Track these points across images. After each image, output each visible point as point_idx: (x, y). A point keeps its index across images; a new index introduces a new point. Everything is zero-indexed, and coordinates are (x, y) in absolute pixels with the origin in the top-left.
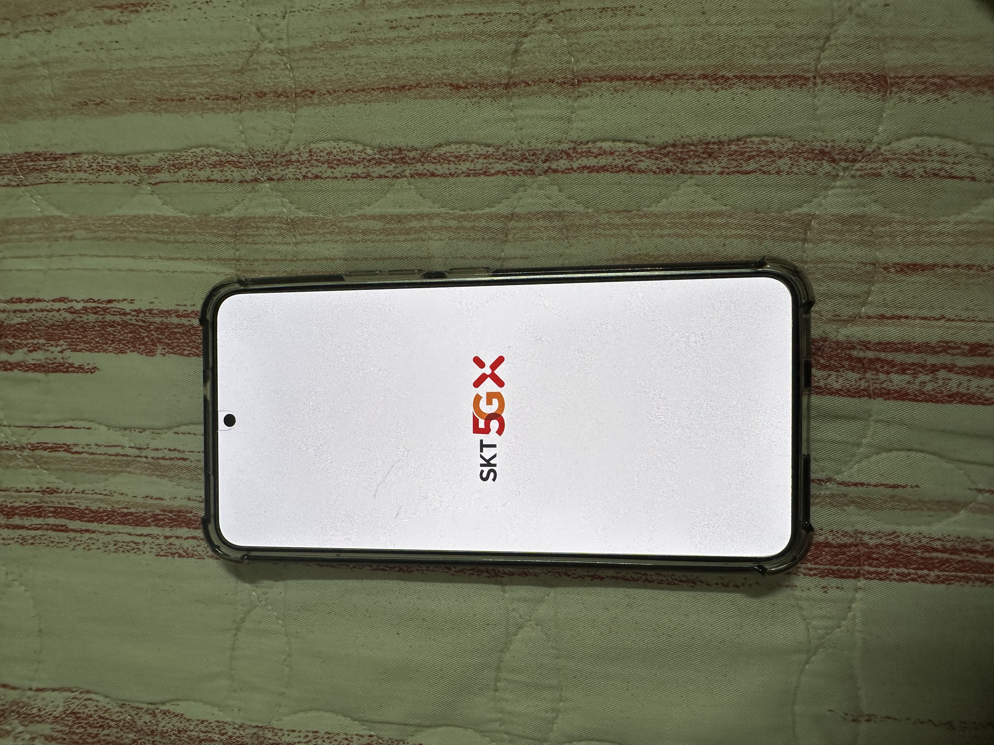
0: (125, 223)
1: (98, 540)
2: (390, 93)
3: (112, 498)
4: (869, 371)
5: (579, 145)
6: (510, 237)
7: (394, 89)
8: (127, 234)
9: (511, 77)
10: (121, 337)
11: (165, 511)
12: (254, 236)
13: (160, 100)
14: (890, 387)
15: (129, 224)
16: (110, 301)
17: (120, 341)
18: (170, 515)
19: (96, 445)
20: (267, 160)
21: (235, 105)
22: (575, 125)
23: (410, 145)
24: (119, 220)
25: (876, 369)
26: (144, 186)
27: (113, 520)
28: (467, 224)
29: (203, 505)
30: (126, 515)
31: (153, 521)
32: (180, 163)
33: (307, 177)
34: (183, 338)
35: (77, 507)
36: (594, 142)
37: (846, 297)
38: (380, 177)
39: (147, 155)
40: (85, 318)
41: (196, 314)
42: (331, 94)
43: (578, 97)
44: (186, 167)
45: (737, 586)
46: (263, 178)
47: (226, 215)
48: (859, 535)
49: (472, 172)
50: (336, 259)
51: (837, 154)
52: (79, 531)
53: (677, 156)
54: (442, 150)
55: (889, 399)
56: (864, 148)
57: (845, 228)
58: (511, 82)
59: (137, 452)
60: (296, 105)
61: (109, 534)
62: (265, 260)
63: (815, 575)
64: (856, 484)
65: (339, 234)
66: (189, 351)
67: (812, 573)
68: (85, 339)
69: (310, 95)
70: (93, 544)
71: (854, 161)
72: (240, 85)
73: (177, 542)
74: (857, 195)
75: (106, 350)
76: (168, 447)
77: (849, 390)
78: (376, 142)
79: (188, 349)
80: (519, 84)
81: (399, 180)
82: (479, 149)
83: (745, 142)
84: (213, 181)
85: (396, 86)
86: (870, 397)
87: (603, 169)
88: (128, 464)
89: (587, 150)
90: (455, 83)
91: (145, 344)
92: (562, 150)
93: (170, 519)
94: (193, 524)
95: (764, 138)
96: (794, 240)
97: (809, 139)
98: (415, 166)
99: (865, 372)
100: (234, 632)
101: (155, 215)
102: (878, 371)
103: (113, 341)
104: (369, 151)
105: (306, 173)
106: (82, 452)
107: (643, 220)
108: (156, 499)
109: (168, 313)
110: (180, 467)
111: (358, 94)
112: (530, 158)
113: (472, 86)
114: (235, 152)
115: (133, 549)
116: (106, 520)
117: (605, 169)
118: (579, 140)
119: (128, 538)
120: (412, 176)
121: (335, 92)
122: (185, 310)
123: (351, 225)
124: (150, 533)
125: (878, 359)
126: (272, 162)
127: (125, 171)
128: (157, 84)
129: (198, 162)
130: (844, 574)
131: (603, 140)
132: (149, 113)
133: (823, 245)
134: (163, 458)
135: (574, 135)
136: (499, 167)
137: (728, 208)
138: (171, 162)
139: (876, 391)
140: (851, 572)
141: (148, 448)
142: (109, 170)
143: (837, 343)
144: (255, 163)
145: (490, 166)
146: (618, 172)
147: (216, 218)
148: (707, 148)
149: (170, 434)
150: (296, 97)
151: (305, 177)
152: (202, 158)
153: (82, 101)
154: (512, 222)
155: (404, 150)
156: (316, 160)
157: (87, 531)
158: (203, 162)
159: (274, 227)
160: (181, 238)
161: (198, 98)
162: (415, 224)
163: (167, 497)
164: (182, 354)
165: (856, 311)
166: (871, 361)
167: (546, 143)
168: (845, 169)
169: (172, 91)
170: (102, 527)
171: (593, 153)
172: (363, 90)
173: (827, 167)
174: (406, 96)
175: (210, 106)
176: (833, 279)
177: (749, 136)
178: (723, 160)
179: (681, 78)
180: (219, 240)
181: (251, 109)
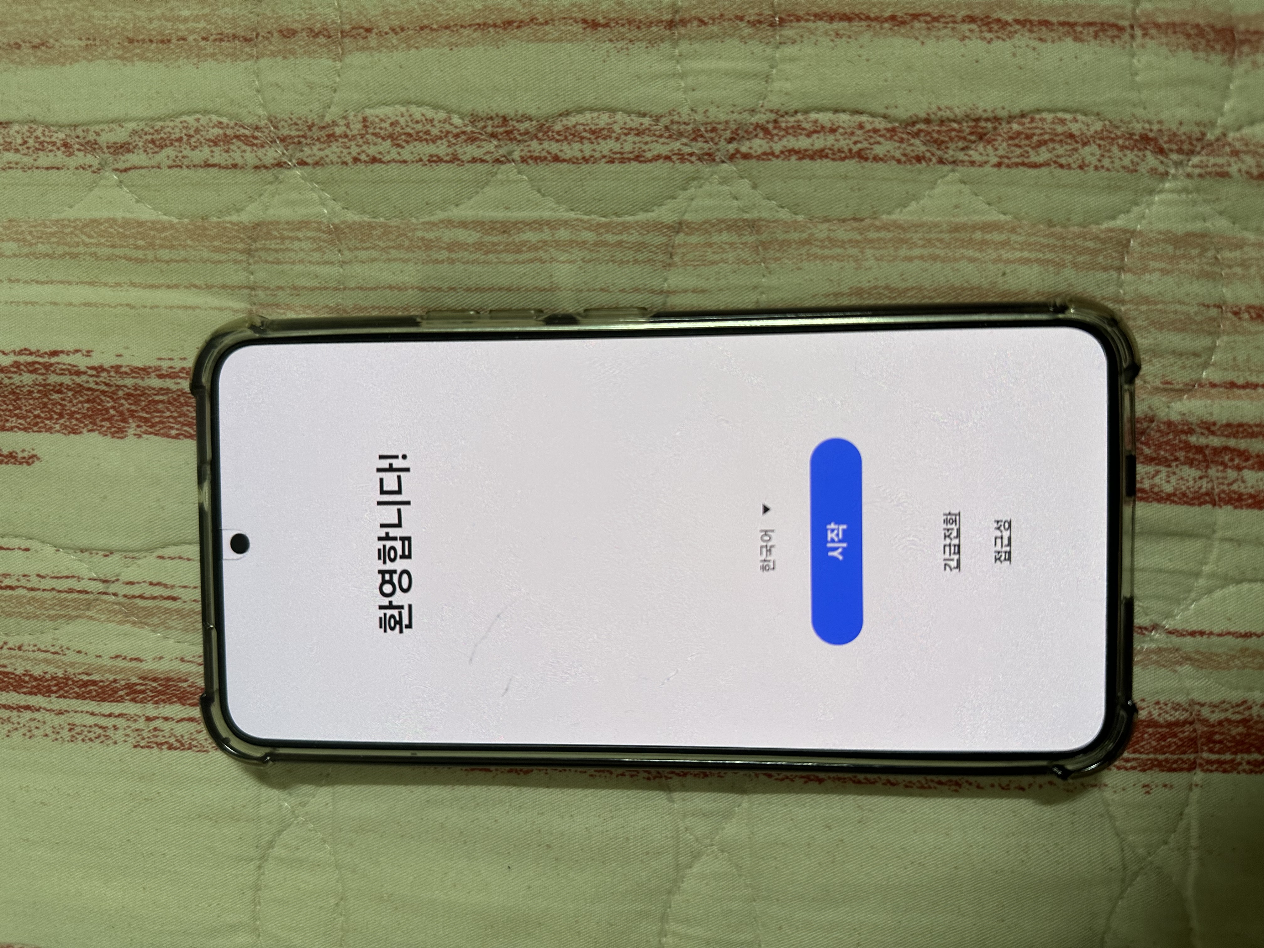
0: (77, 232)
1: (44, 723)
2: (489, 32)
3: (63, 658)
4: (1212, 465)
5: (783, 116)
6: (676, 259)
7: (495, 26)
8: (81, 249)
9: (677, 12)
10: (73, 409)
11: (144, 678)
12: (276, 251)
13: (131, 41)
14: (1242, 490)
15: (83, 233)
16: (55, 353)
17: (72, 415)
18: (155, 684)
19: (38, 575)
20: (298, 133)
21: (247, 49)
22: (776, 85)
23: (520, 112)
24: (69, 226)
25: (1223, 464)
26: (107, 174)
27: (67, 692)
28: (610, 238)
29: (201, 669)
30: (86, 684)
31: (127, 694)
32: (162, 138)
33: (360, 160)
34: (169, 410)
35: (12, 670)
36: (806, 112)
37: (1181, 355)
38: (474, 160)
39: (113, 126)
40: (16, 379)
41: (187, 373)
42: (396, 33)
43: (780, 43)
44: (172, 144)
45: (1022, 789)
46: (290, 161)
47: (234, 218)
48: (1197, 707)
49: (618, 155)
50: (406, 289)
51: (1166, 143)
52: (14, 709)
53: (932, 137)
54: (572, 120)
55: (1241, 507)
56: (1204, 134)
57: (1178, 253)
58: (677, 17)
59: (101, 587)
60: (342, 49)
61: (60, 713)
62: (295, 288)
63: (1133, 768)
64: (1193, 634)
65: (409, 249)
66: (177, 429)
67: (1129, 765)
68: (17, 412)
69: (364, 34)
70: (37, 728)
71: (1192, 152)
72: (255, 19)
73: (166, 726)
74: (1195, 203)
75: (51, 428)
76: (148, 579)
77: (1184, 495)
78: (468, 107)
79: (176, 426)
80: (690, 21)
81: (503, 167)
82: (628, 120)
83: (1033, 120)
84: (213, 166)
85: (499, 22)
86: (1214, 505)
87: (821, 154)
88: (89, 605)
89: (796, 124)
90: (590, 18)
91: (110, 419)
92: (757, 123)
93: (154, 690)
94: (189, 699)
95: (1060, 115)
96: (1105, 269)
97: (1126, 119)
98: (529, 146)
99: (1207, 467)
100: (258, 863)
101: (123, 218)
102: (1225, 466)
103: (61, 416)
104: (456, 120)
105: (359, 154)
106: (17, 587)
107: (883, 234)
108: (131, 659)
109: (145, 371)
110: (167, 611)
111: (440, 33)
112: (707, 135)
113: (617, 23)
114: (248, 121)
115: (98, 737)
116: (55, 692)
117: (824, 154)
118: (783, 109)
119: (91, 720)
120: (524, 160)
121: (403, 30)
122: (171, 367)
123: (431, 235)
124: (124, 712)
125: (1226, 449)
126: (304, 137)
127: (79, 150)
128: (129, 16)
129: (190, 136)
130: (1175, 766)
131: (819, 110)
132: (116, 61)
133: (1147, 276)
134: (141, 597)
135: (774, 101)
136: (659, 148)
137: (1009, 218)
138: (149, 137)
139: (1223, 495)
140: (1184, 762)
141: (117, 580)
142: (54, 148)
143: (1169, 424)
144: (278, 138)
145: (645, 147)
146: (843, 159)
147: (219, 223)
148: (976, 127)
149: (151, 558)
150: (342, 37)
151: (356, 160)
152: (197, 131)
153: (12, 43)
154: (682, 235)
155: (511, 119)
156: (373, 134)
157: (27, 708)
158: (198, 136)
159: (309, 238)
160: (165, 254)
161: (191, 38)
162: (530, 236)
163: (148, 656)
164: (168, 436)
165: (1194, 376)
166: (1217, 451)
167: (733, 112)
168: (1178, 164)
169: (152, 26)
170: (50, 702)
171: (804, 129)
172: (447, 28)
173: (1152, 160)
174: (515, 37)
175: (210, 50)
176: (1161, 329)
177: (1038, 111)
178: (1000, 145)
179: (936, 19)
180: (223, 257)
181: (273, 55)
